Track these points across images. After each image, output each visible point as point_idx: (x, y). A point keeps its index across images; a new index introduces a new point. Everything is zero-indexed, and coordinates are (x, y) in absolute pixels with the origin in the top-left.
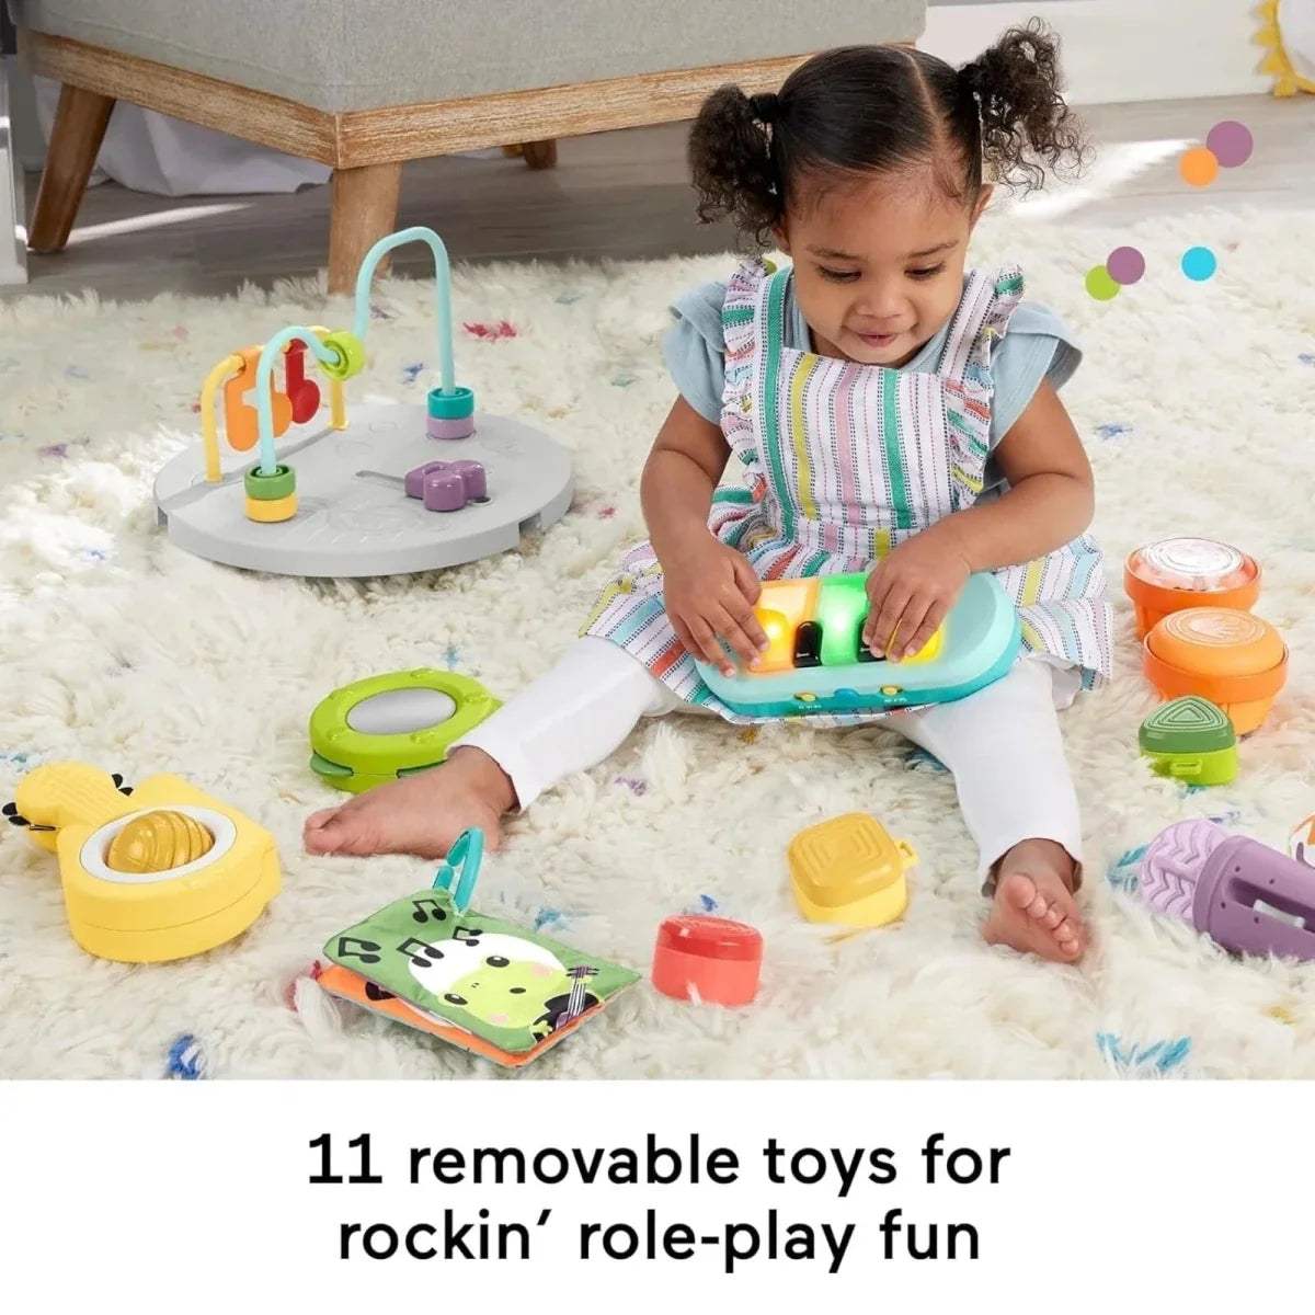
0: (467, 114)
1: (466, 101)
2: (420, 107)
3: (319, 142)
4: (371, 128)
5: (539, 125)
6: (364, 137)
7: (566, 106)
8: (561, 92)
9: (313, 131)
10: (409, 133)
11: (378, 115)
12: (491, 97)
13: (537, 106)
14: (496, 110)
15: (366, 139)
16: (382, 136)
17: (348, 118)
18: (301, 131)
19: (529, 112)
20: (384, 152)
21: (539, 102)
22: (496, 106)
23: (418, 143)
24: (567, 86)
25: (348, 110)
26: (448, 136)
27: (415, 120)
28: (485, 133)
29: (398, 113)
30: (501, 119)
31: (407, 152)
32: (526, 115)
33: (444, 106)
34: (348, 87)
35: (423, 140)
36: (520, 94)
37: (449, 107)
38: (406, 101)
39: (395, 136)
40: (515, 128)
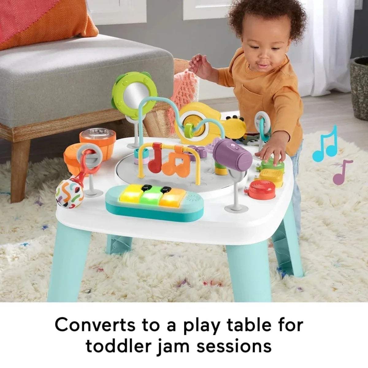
0: (48, 125)
1: (48, 122)
2: (35, 125)
3: (7, 135)
4: (22, 131)
5: (68, 127)
6: (20, 133)
7: (75, 121)
8: (74, 117)
9: (6, 131)
10: (33, 132)
11: (24, 127)
12: (55, 120)
13: (68, 122)
14: (56, 124)
15: (21, 134)
16: (25, 133)
17: (15, 129)
18: (2, 131)
19: (65, 123)
20: (26, 137)
21: (68, 121)
22: (56, 122)
23: (35, 134)
24: (75, 116)
25: (16, 127)
26: (43, 132)
27: (34, 128)
28: (53, 130)
29: (29, 127)
30: (58, 126)
31: (32, 137)
32: (65, 124)
33: (42, 124)
34: (15, 121)
35: (36, 133)
36: (62, 119)
37: (43, 124)
38: (31, 123)
39: (29, 132)
40: (61, 128)
